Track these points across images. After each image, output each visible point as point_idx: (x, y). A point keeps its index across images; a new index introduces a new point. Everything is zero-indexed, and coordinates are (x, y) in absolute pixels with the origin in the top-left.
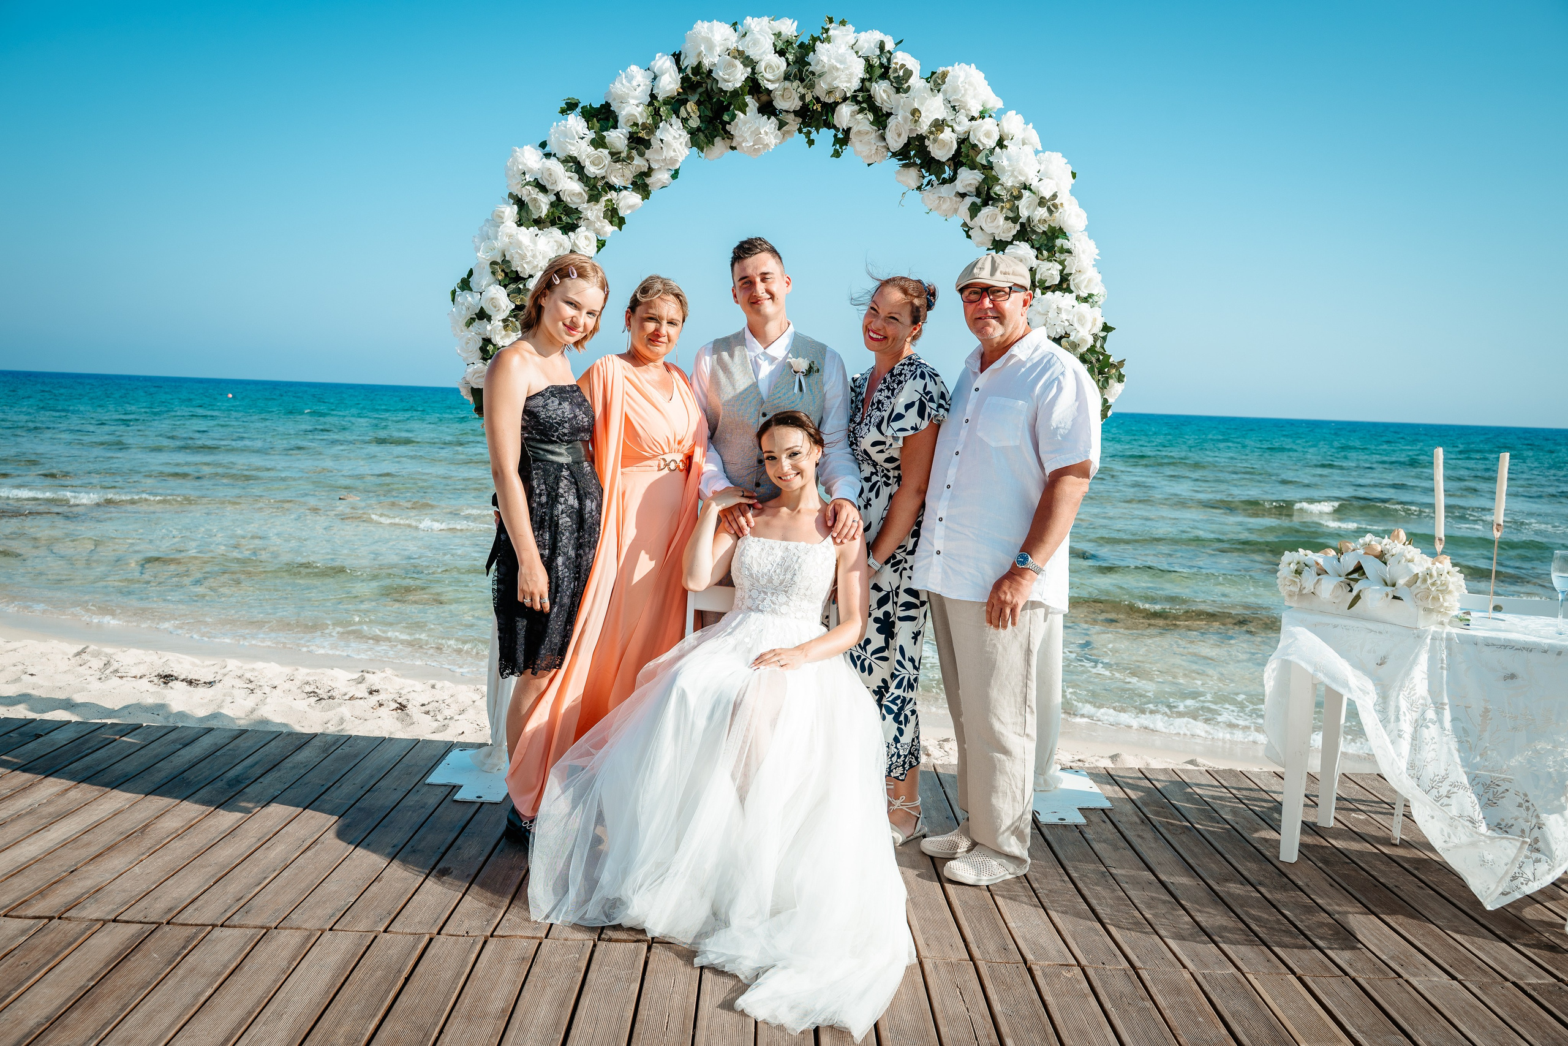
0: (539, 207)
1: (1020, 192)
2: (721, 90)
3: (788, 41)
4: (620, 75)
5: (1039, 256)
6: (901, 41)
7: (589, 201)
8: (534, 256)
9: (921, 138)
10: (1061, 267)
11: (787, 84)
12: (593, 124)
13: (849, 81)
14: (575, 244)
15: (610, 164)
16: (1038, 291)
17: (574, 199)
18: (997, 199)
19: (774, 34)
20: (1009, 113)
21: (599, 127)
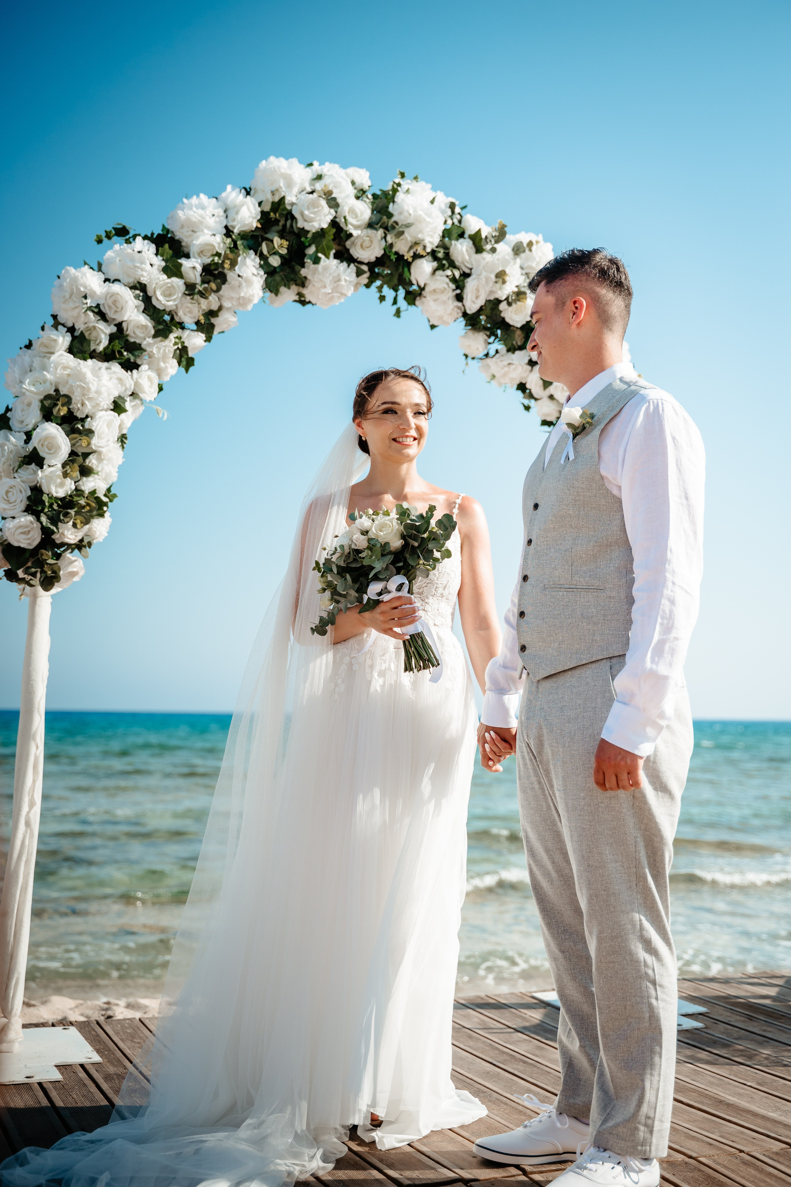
0: (97, 337)
2: (301, 229)
3: (362, 188)
4: (184, 202)
7: (155, 336)
9: (498, 302)
11: (370, 231)
12: (164, 250)
13: (432, 234)
14: (137, 384)
19: (350, 180)
21: (171, 252)
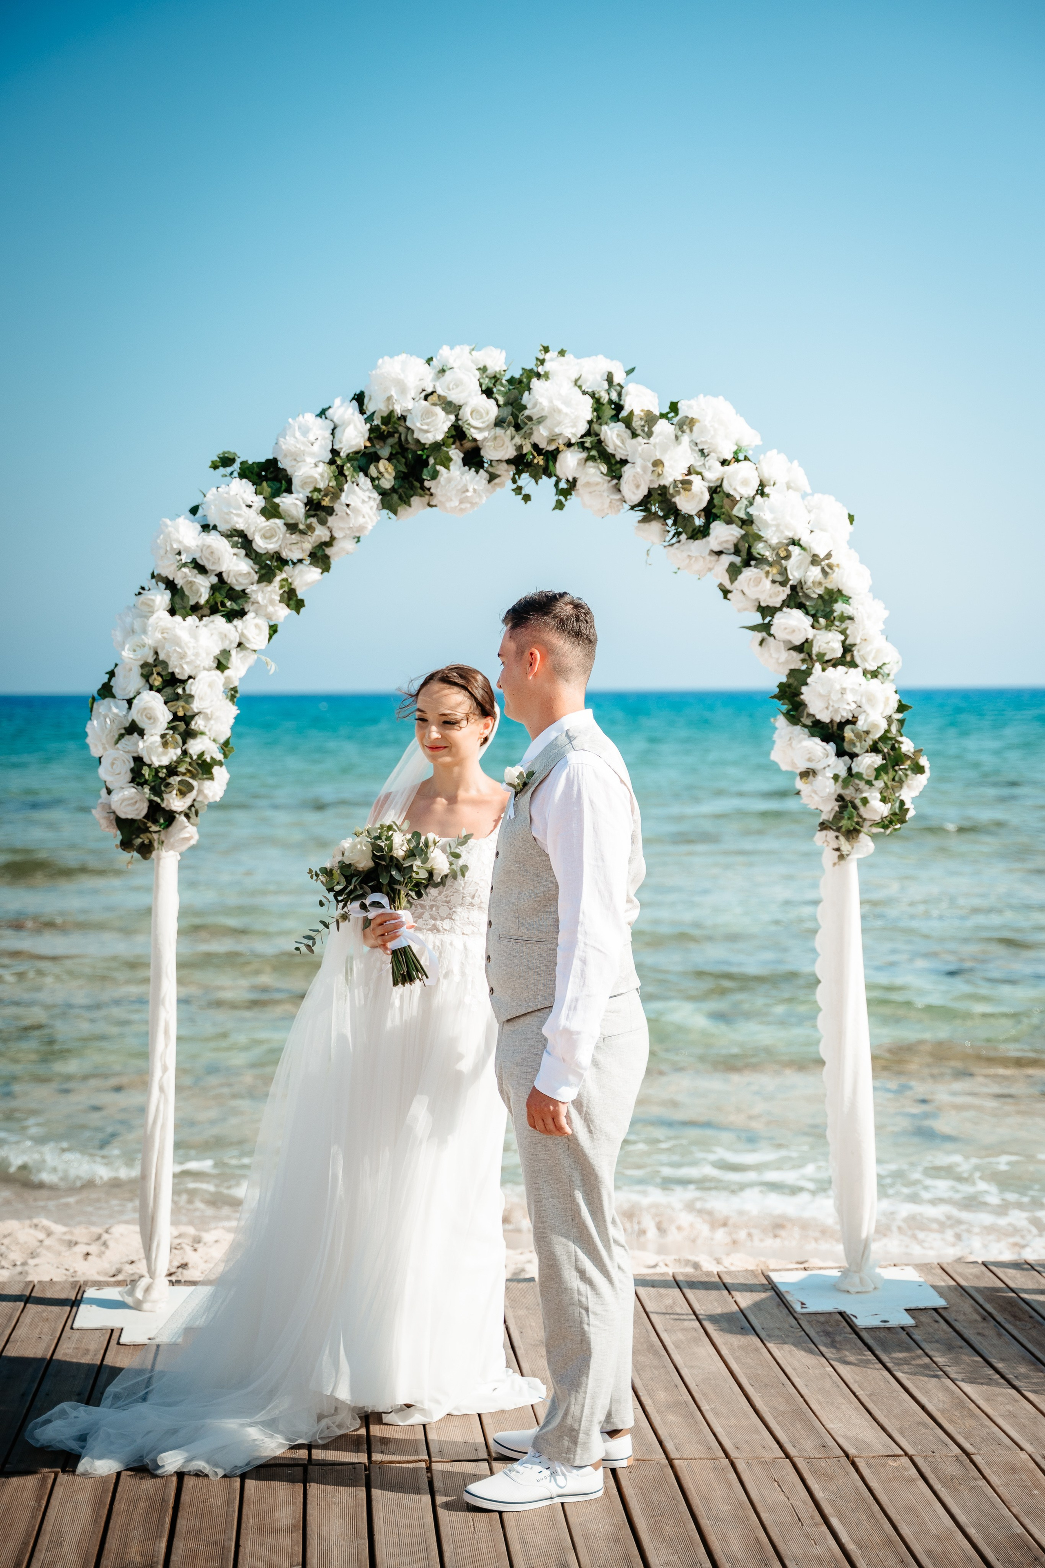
0: (198, 591)
1: (787, 550)
2: (418, 441)
3: (495, 377)
4: (290, 424)
5: (816, 625)
6: (633, 370)
7: (259, 581)
8: (197, 655)
9: (663, 489)
10: (843, 638)
11: (499, 431)
12: (263, 489)
13: (574, 425)
14: (242, 635)
15: (284, 536)
16: (818, 666)
17: (241, 580)
18: (761, 561)
19: (479, 369)
20: (769, 454)
21: (269, 490)
